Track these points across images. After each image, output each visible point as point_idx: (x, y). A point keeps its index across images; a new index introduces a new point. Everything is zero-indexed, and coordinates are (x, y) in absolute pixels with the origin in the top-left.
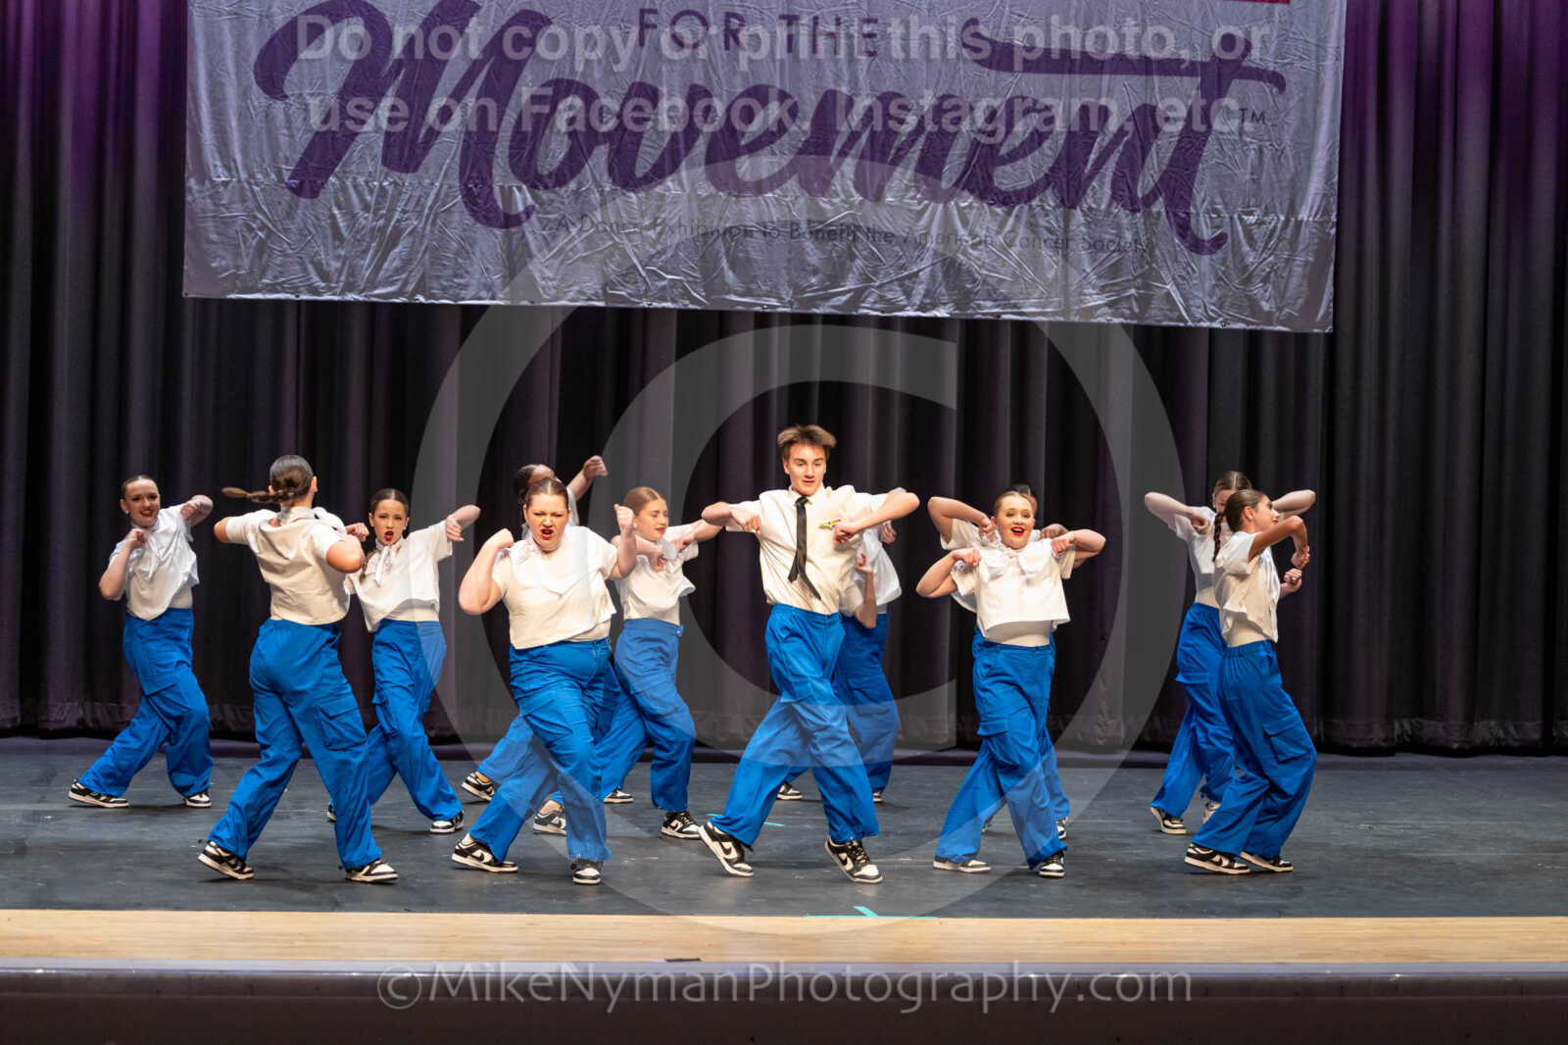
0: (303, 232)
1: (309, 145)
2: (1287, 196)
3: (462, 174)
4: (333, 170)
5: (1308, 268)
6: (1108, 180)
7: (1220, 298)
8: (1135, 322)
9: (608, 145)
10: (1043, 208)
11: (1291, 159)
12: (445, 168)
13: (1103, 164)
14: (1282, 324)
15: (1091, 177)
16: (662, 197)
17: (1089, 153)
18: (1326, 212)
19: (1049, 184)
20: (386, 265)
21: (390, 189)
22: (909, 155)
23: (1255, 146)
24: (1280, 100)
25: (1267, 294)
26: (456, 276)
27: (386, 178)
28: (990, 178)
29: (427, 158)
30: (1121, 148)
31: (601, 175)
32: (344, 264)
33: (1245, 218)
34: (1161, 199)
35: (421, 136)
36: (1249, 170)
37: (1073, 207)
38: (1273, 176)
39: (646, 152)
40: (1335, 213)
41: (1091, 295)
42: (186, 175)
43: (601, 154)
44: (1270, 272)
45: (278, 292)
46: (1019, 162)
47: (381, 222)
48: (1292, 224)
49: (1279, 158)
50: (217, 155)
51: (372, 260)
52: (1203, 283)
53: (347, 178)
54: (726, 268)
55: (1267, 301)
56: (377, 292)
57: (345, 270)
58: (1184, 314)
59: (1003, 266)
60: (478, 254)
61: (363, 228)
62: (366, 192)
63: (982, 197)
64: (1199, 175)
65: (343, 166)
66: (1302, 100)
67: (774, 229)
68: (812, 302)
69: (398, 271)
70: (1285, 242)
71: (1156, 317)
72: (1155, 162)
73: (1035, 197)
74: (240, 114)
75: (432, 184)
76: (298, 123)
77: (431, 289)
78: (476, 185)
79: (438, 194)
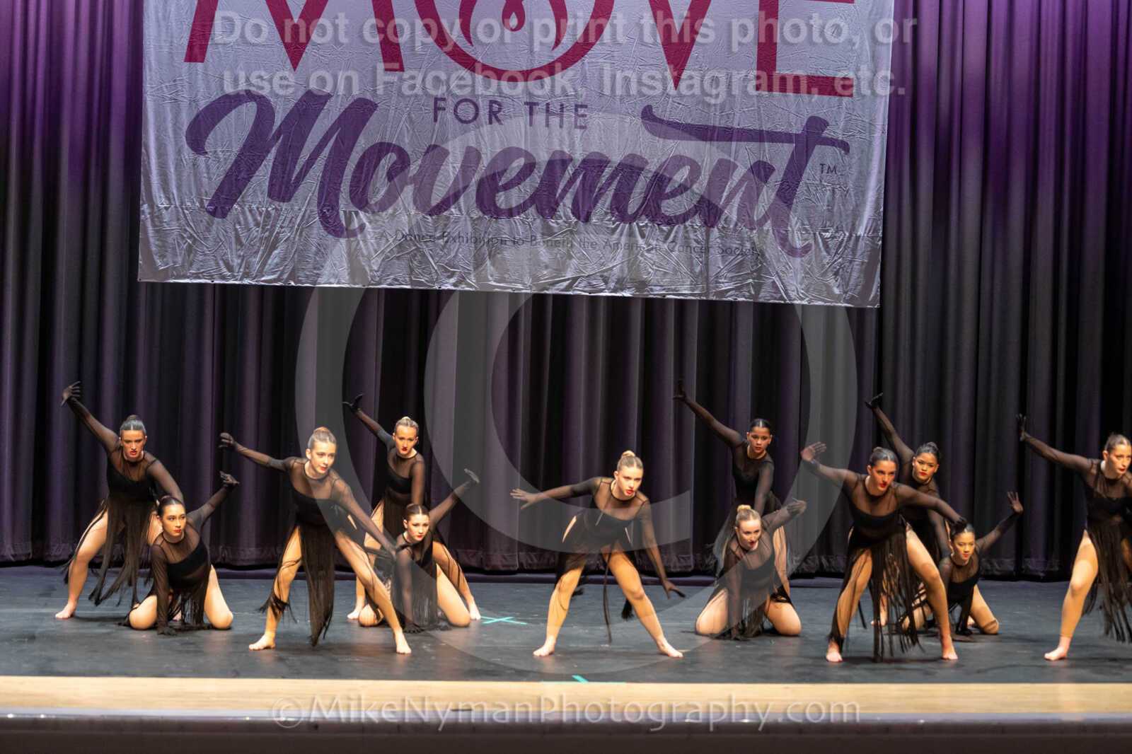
0: (217, 240)
1: (221, 183)
2: (850, 220)
3: (319, 203)
4: (236, 200)
5: (864, 266)
7: (807, 285)
8: (751, 300)
9: (413, 185)
10: (692, 226)
11: (852, 194)
12: (308, 198)
13: (732, 198)
14: (848, 303)
15: (724, 207)
16: (448, 218)
17: (723, 191)
18: (875, 231)
19: (697, 212)
20: (270, 261)
21: (273, 213)
22: (607, 193)
23: (830, 188)
24: (846, 158)
25: (837, 283)
26: (315, 269)
27: (270, 203)
28: (659, 207)
29: (297, 192)
30: (743, 189)
31: (409, 205)
32: (242, 260)
33: (824, 234)
34: (769, 222)
35: (293, 179)
36: (826, 204)
37: (712, 226)
38: (842, 207)
39: (439, 190)
40: (881, 231)
41: (723, 283)
42: (141, 202)
43: (409, 190)
44: (839, 269)
45: (199, 278)
46: (679, 198)
47: (267, 234)
48: (853, 238)
49: (846, 196)
50: (162, 192)
51: (261, 258)
52: (796, 275)
53: (245, 205)
55: (838, 287)
56: (263, 279)
57: (244, 265)
58: (784, 295)
59: (668, 263)
60: (329, 256)
61: (255, 237)
62: (257, 214)
63: (653, 221)
64: (793, 206)
65: (243, 197)
66: (859, 159)
68: (545, 286)
69: (277, 264)
70: (849, 250)
71: (765, 296)
72: (766, 198)
73: (688, 220)
74: (177, 165)
75: (300, 209)
76: (213, 170)
77: (299, 277)
78: (328, 210)
79: (303, 216)
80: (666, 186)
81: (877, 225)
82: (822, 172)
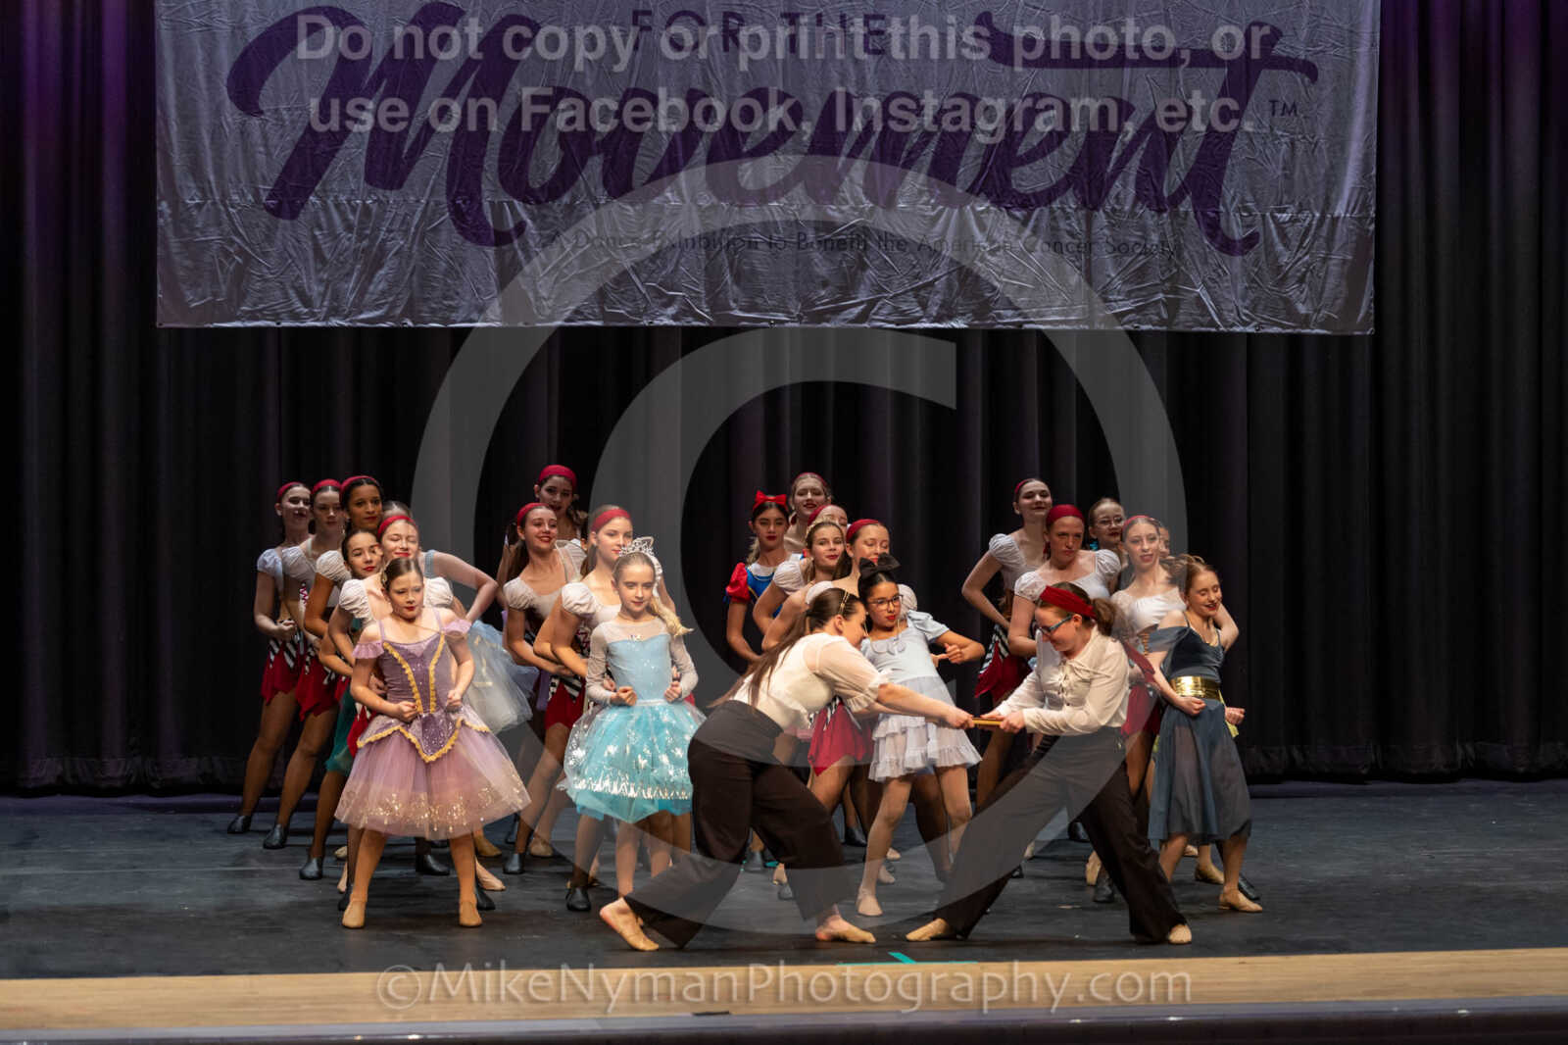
0: (284, 256)
1: (288, 161)
2: (1321, 191)
3: (449, 190)
4: (313, 188)
5: (1346, 268)
6: (1132, 178)
7: (1252, 301)
8: (1164, 328)
9: (602, 156)
10: (1063, 210)
11: (1325, 153)
12: (431, 182)
13: (1127, 161)
14: (1322, 328)
15: (1114, 177)
16: (661, 208)
17: (1111, 151)
18: (1365, 207)
19: (1069, 185)
20: (371, 288)
21: (375, 208)
22: (922, 158)
23: (1287, 140)
24: (1313, 89)
25: (1303, 296)
26: (445, 298)
27: (370, 193)
28: (1008, 180)
29: (412, 174)
30: (1144, 145)
31: (595, 188)
32: (327, 288)
33: (1279, 215)
34: (1188, 198)
35: (405, 151)
36: (1281, 166)
37: (1096, 208)
38: (1307, 171)
39: (643, 162)
40: (1373, 209)
41: (1116, 301)
42: (158, 198)
43: (595, 164)
44: (1306, 272)
45: (257, 319)
46: (1039, 163)
47: (365, 243)
49: (1313, 151)
50: (190, 178)
51: (357, 283)
52: (1235, 286)
53: (328, 197)
54: (730, 282)
55: (1303, 303)
56: (362, 317)
57: (328, 297)
58: (1216, 319)
59: (1024, 272)
60: (468, 276)
61: (346, 250)
62: (349, 211)
63: (997, 203)
64: (1228, 172)
65: (324, 184)
66: (1334, 89)
67: (780, 239)
68: (821, 316)
69: (383, 292)
70: (1322, 240)
71: (1185, 321)
72: (1181, 158)
73: (1055, 199)
74: (214, 131)
75: (418, 201)
76: (274, 140)
77: (420, 311)
78: (464, 202)
79: (424, 212)
80: (1019, 145)
81: (1366, 197)
82: (1273, 114)
